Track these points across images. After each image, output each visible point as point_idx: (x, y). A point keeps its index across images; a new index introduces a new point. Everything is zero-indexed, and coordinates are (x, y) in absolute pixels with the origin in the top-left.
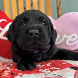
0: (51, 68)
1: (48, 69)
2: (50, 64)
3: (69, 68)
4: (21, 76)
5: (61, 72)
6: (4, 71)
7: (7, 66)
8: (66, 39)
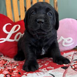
0: (48, 68)
1: (45, 69)
2: (47, 64)
3: (60, 67)
4: (26, 75)
5: (54, 71)
6: (13, 71)
7: (15, 66)
8: (63, 40)
